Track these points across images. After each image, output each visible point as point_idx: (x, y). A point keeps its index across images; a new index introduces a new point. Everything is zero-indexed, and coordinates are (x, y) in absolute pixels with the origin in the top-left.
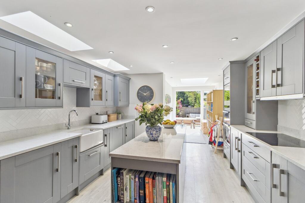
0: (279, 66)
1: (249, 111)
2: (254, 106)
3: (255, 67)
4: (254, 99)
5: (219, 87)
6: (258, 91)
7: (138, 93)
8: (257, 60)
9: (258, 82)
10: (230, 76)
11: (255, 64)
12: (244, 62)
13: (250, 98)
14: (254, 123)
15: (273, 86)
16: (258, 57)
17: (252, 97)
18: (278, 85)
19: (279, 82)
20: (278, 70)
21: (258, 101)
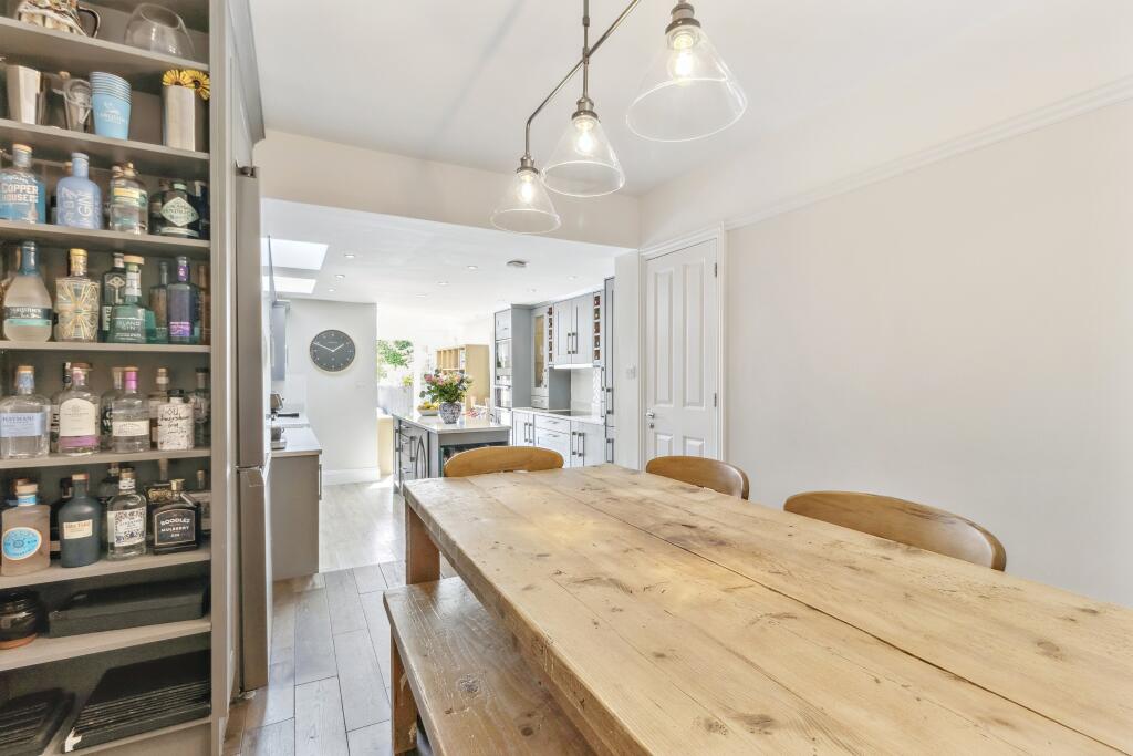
0: (574, 331)
1: (539, 383)
2: (546, 376)
3: (546, 323)
4: (546, 367)
5: (483, 337)
6: (551, 355)
7: (313, 347)
8: (550, 313)
9: (551, 343)
10: (510, 327)
11: (547, 317)
12: (530, 309)
13: (539, 364)
14: (546, 400)
15: (569, 353)
16: (551, 309)
17: (543, 363)
18: (574, 352)
19: (575, 349)
20: (574, 334)
21: (551, 369)
